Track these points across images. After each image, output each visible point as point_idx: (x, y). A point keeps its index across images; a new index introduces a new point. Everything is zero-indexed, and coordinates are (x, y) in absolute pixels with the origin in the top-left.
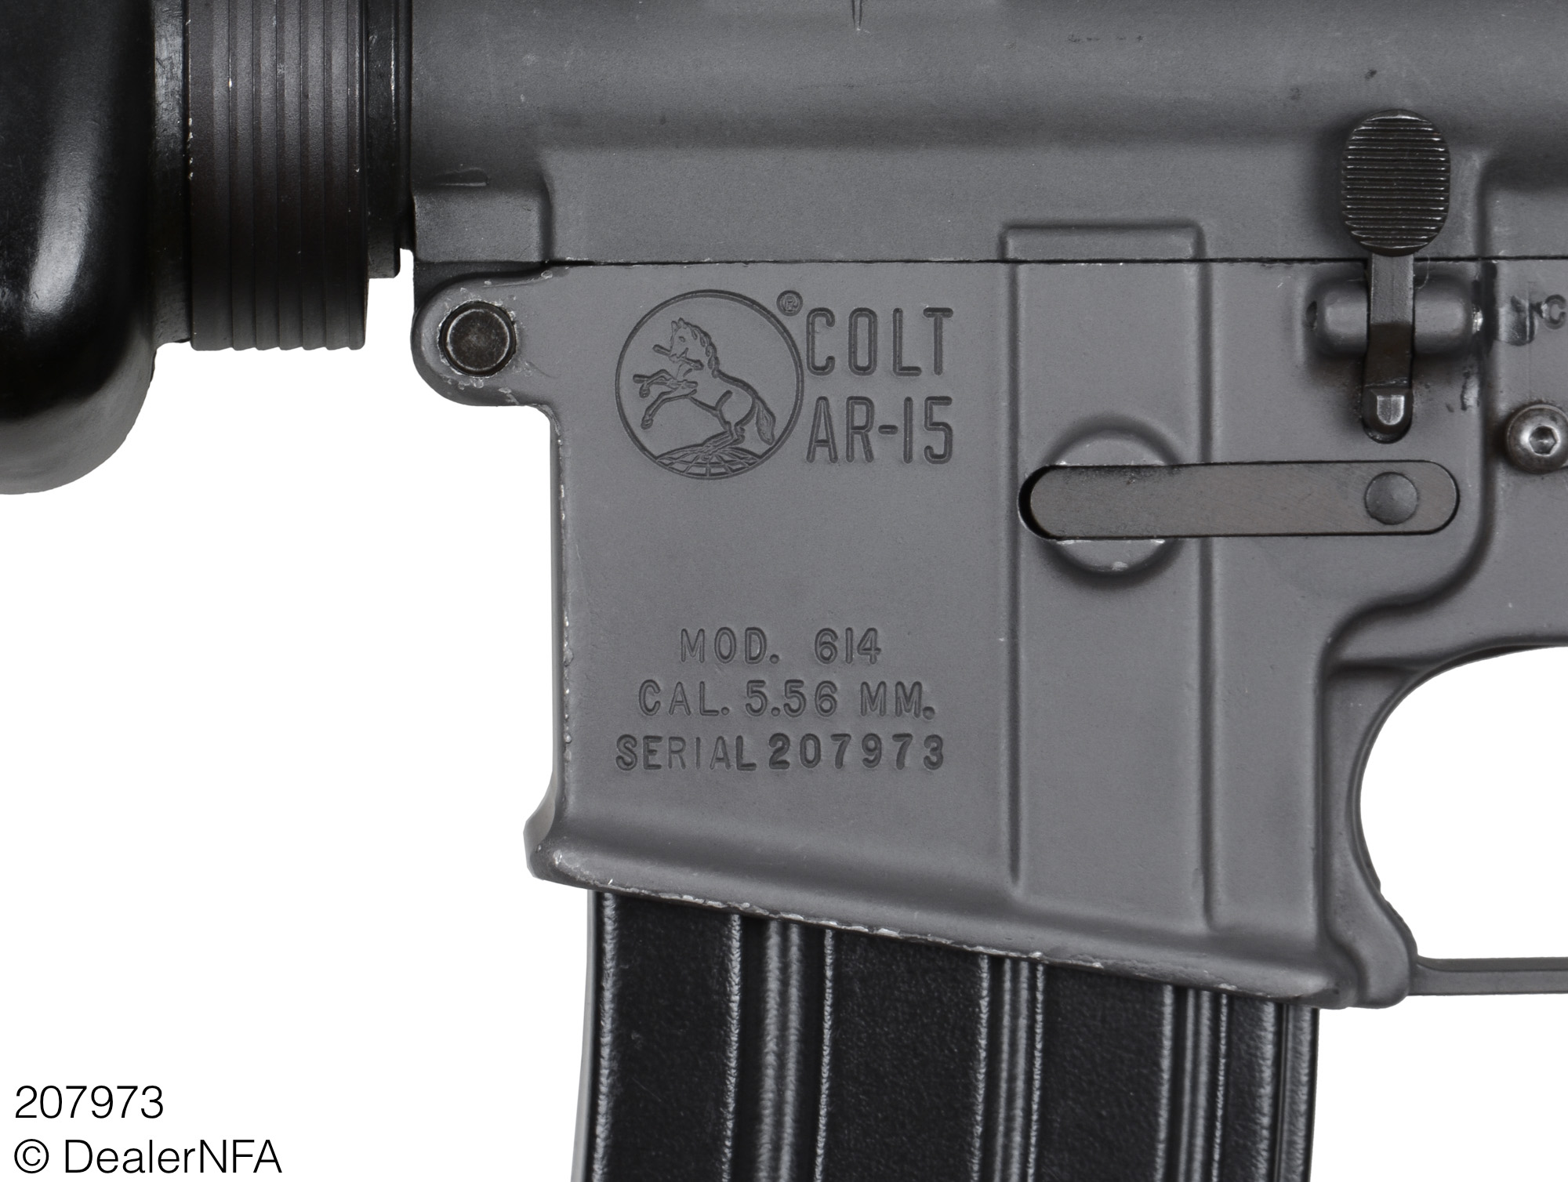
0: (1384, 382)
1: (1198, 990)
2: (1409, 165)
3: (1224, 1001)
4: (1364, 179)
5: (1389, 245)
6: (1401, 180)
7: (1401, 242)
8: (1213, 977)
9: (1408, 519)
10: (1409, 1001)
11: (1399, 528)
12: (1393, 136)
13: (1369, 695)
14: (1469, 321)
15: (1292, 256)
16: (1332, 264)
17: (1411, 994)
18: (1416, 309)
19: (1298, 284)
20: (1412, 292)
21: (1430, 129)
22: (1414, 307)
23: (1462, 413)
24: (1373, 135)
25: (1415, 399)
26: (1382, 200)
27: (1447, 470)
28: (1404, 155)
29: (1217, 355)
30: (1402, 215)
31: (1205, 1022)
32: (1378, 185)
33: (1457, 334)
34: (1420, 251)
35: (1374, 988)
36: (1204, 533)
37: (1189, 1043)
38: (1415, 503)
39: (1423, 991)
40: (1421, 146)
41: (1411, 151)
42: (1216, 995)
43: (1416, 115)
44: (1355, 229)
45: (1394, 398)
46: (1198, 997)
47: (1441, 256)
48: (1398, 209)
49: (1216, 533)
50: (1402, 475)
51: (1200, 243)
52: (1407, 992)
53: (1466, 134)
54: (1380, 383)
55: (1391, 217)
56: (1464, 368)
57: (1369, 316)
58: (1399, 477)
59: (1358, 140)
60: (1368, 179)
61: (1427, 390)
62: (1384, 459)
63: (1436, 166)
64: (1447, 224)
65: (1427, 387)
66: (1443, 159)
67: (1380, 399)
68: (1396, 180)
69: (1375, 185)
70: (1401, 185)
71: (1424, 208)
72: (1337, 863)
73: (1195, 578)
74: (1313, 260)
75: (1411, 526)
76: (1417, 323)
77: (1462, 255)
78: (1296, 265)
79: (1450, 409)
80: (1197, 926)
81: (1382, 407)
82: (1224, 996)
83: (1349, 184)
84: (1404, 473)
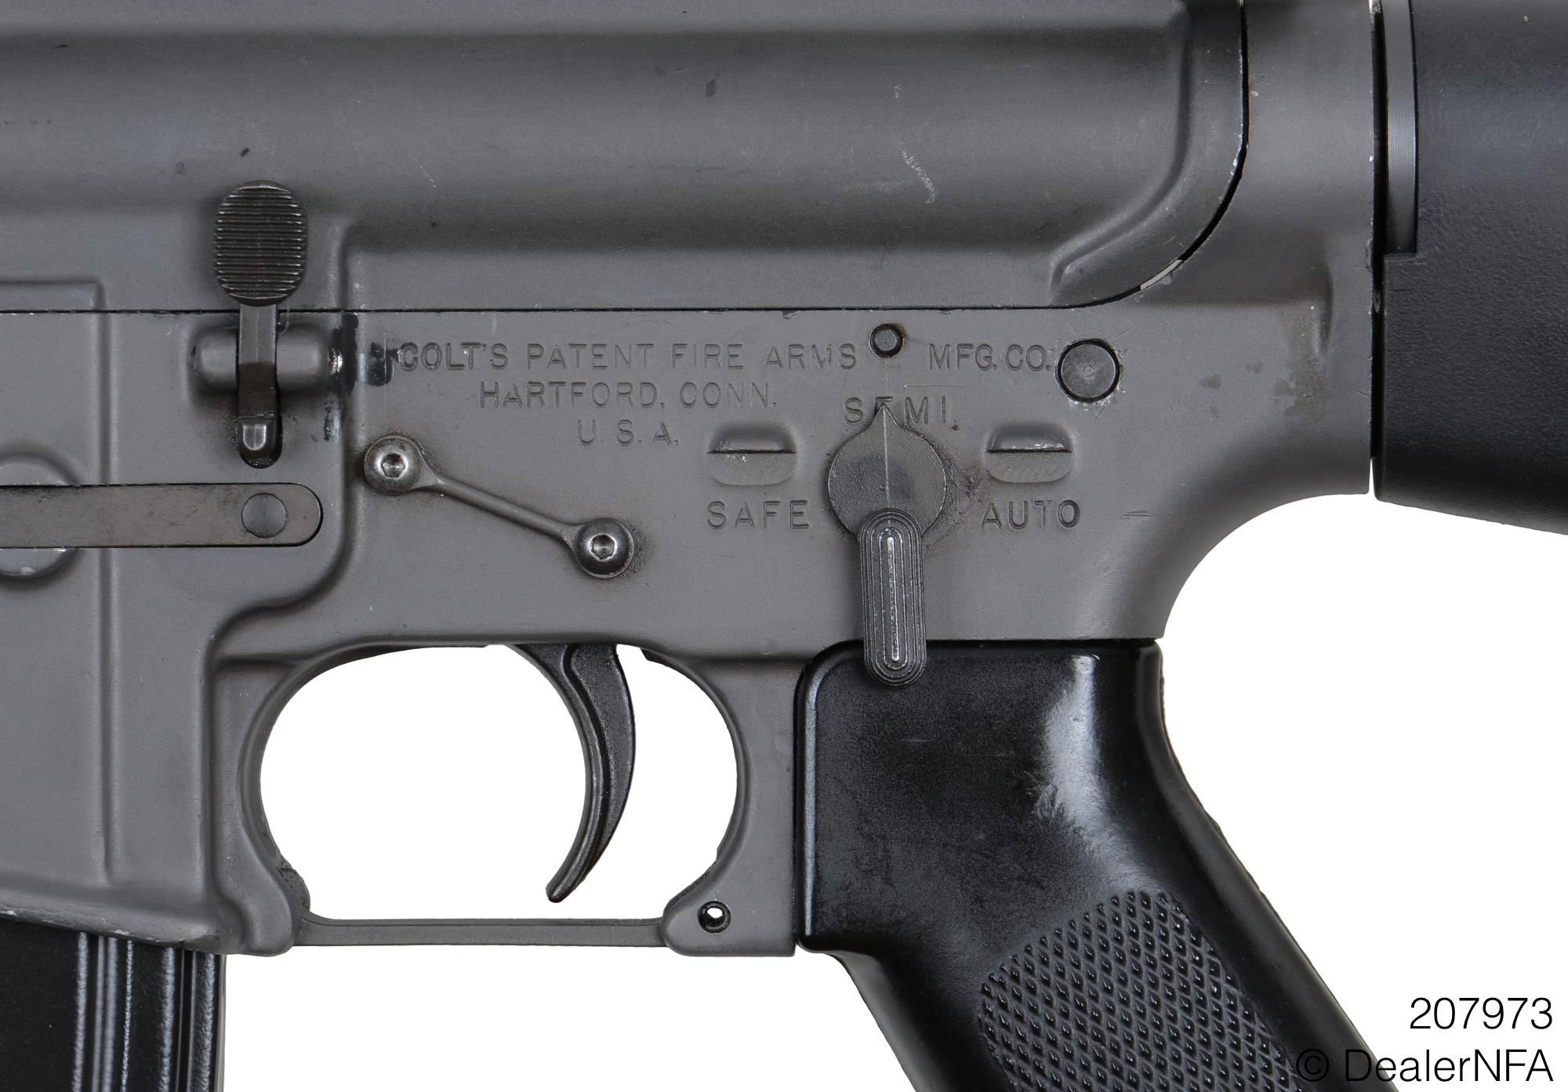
0: (254, 415)
1: (107, 936)
2: (270, 228)
3: (130, 947)
4: (231, 240)
5: (253, 296)
6: (264, 241)
7: (263, 293)
8: (109, 924)
9: (278, 533)
10: (295, 951)
11: (271, 541)
12: (256, 203)
13: (255, 687)
14: (328, 364)
15: (180, 308)
16: (214, 314)
17: (297, 944)
18: (278, 351)
19: (183, 330)
20: (274, 337)
21: (289, 197)
22: (276, 349)
23: (325, 442)
24: (239, 202)
25: (284, 430)
26: (247, 257)
27: (312, 492)
28: (265, 219)
29: (115, 393)
30: (265, 270)
31: (113, 965)
32: (244, 245)
33: (313, 373)
34: (284, 302)
35: (259, 938)
36: (105, 544)
37: (100, 984)
38: (285, 519)
39: (308, 942)
40: (281, 212)
41: (271, 215)
42: (122, 942)
43: (277, 185)
44: (224, 283)
45: (257, 427)
46: (106, 944)
47: (307, 308)
48: (261, 266)
49: (114, 544)
50: (273, 495)
51: (100, 296)
52: (292, 942)
53: (325, 204)
54: (251, 415)
55: (255, 272)
56: (326, 404)
57: (237, 357)
58: (270, 497)
59: (227, 206)
60: (236, 240)
61: (294, 423)
62: (258, 482)
63: (294, 229)
64: (307, 278)
65: (295, 420)
66: (300, 223)
67: (245, 427)
68: (259, 241)
69: (242, 245)
70: (264, 245)
71: (284, 264)
72: (226, 831)
73: (96, 582)
74: (198, 312)
75: (282, 538)
76: (277, 363)
77: (325, 308)
78: (183, 316)
79: (315, 439)
80: (101, 880)
81: (247, 434)
82: (130, 942)
83: (219, 244)
84: (276, 493)
